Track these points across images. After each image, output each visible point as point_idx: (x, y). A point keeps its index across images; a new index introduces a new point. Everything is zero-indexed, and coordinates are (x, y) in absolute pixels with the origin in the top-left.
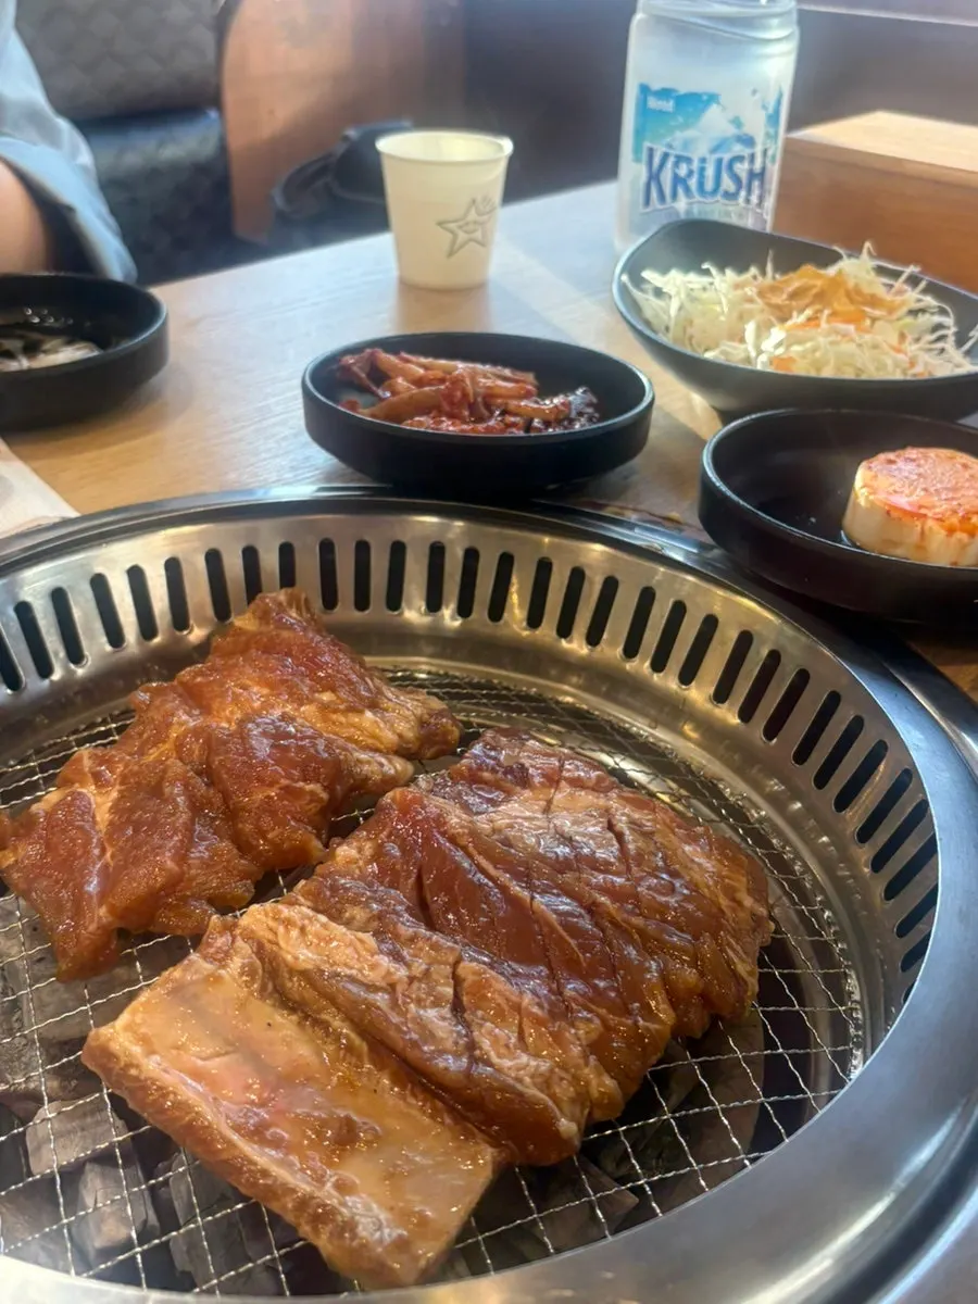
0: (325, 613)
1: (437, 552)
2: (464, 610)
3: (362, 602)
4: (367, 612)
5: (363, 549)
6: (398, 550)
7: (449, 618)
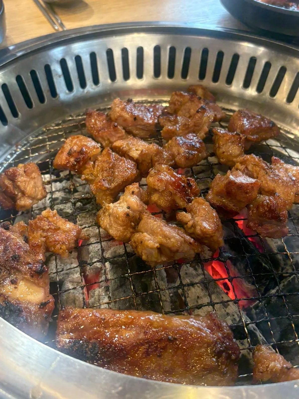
0: (199, 81)
1: (253, 61)
2: (260, 89)
3: (216, 79)
4: (217, 84)
5: (220, 55)
6: (236, 58)
7: (252, 92)
